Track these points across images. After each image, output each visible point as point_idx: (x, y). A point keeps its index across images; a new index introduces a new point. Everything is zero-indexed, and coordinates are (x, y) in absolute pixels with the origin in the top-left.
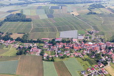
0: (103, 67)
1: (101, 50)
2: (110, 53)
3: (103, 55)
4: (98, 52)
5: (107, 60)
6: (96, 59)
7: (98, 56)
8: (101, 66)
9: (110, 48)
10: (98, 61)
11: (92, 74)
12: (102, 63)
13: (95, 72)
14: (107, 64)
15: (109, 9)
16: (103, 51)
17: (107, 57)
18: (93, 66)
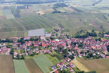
0: (70, 61)
1: (67, 45)
2: (76, 48)
3: (69, 51)
4: (65, 48)
5: (73, 55)
6: (64, 55)
7: (65, 52)
8: (68, 61)
9: (75, 44)
10: (65, 56)
11: (61, 68)
12: (69, 57)
13: (64, 67)
14: (74, 58)
15: (72, 7)
16: (69, 46)
17: (73, 52)
18: (62, 61)
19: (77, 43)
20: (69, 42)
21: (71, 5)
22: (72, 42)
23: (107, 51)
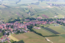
19: (10, 26)
20: (5, 25)
21: (3, 3)
22: (7, 26)
23: (27, 29)
